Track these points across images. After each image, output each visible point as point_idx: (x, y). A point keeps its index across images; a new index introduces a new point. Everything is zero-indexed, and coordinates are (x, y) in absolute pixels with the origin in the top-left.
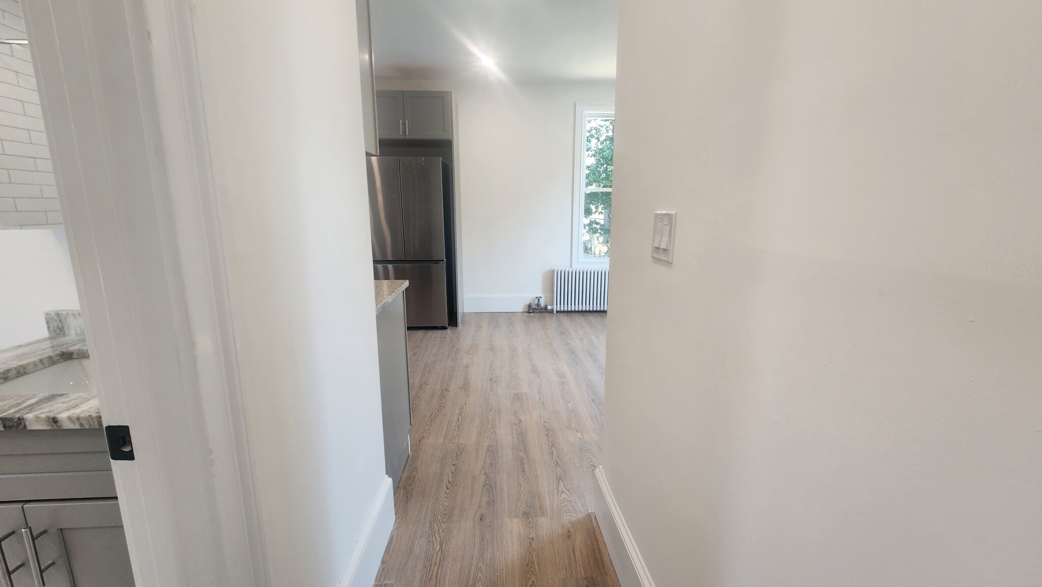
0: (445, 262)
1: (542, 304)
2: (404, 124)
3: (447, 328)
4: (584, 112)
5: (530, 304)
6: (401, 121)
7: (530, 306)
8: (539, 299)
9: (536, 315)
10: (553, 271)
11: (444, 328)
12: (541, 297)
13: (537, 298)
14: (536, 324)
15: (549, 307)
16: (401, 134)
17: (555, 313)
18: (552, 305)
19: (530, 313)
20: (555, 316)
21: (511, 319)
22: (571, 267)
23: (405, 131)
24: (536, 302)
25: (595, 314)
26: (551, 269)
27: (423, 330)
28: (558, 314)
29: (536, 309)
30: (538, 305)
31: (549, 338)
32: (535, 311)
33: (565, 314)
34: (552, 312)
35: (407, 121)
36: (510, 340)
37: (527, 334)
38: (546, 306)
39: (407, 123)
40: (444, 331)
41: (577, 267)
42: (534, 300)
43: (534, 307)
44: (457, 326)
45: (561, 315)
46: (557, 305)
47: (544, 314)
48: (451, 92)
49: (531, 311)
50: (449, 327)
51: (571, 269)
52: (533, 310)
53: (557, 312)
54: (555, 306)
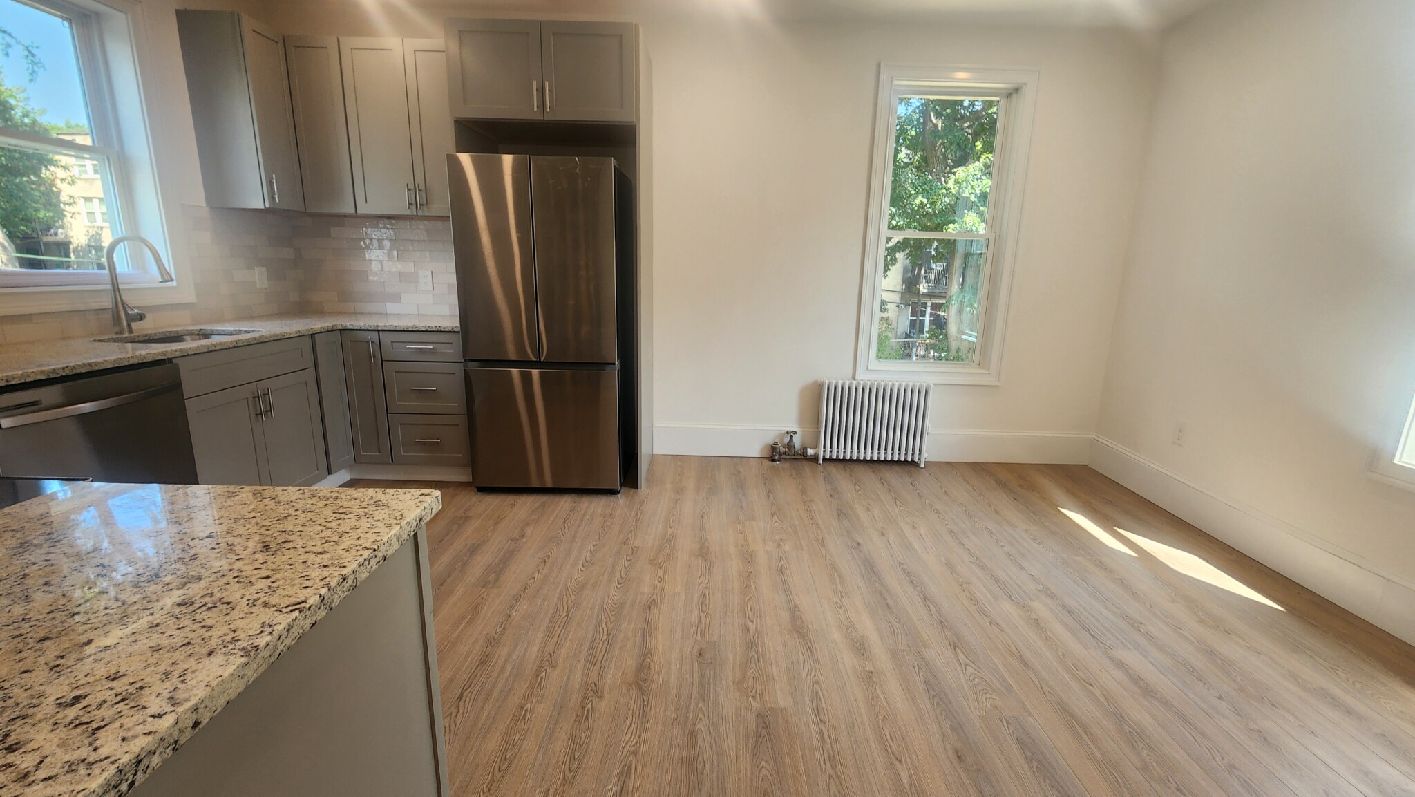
0: (617, 366)
1: (797, 442)
2: (541, 90)
3: (618, 492)
4: (896, 82)
5: (775, 443)
6: (535, 83)
7: (773, 448)
8: (791, 434)
9: (787, 465)
10: (821, 386)
11: (612, 492)
12: (796, 433)
13: (787, 433)
14: (786, 487)
15: (810, 452)
16: (536, 109)
17: (820, 462)
18: (816, 446)
19: (774, 460)
20: (820, 469)
21: (739, 472)
22: (854, 379)
23: (542, 105)
24: (787, 440)
25: (896, 468)
26: (816, 382)
27: (573, 495)
28: (825, 464)
29: (785, 453)
30: (790, 446)
31: (818, 527)
32: (784, 456)
33: (839, 465)
34: (814, 459)
35: (547, 83)
36: (740, 527)
37: (773, 514)
38: (804, 449)
39: (547, 89)
40: (612, 499)
41: (863, 377)
42: (781, 436)
43: (782, 449)
44: (638, 488)
45: (832, 468)
46: (824, 447)
47: (799, 463)
48: (637, 26)
49: (776, 457)
50: (623, 490)
51: (855, 382)
52: (780, 455)
53: (824, 459)
54: (822, 449)
